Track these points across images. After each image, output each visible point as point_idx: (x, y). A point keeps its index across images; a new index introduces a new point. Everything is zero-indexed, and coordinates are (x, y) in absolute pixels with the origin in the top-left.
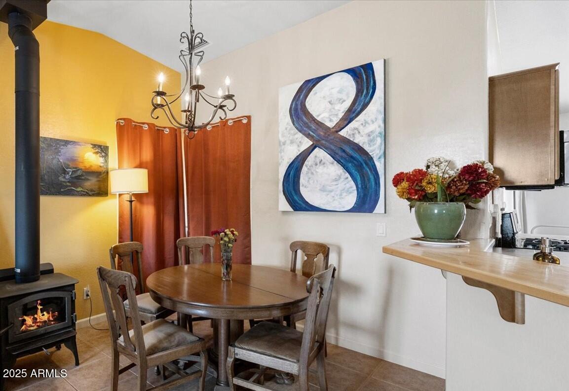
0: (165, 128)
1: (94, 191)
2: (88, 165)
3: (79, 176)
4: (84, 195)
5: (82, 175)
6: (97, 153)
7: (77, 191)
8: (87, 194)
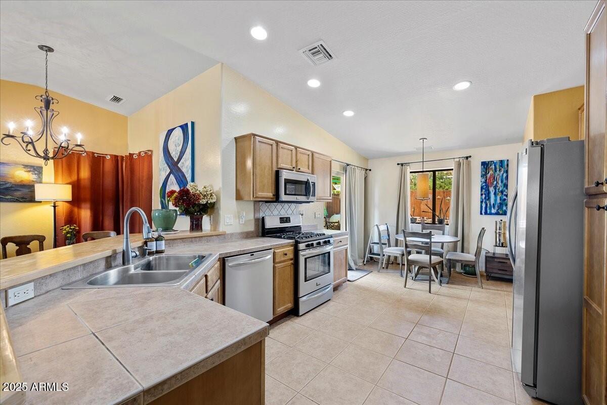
0: (106, 155)
1: (26, 199)
2: (18, 180)
3: (9, 187)
4: (15, 201)
5: (11, 187)
6: (29, 171)
7: (6, 199)
8: (17, 201)
